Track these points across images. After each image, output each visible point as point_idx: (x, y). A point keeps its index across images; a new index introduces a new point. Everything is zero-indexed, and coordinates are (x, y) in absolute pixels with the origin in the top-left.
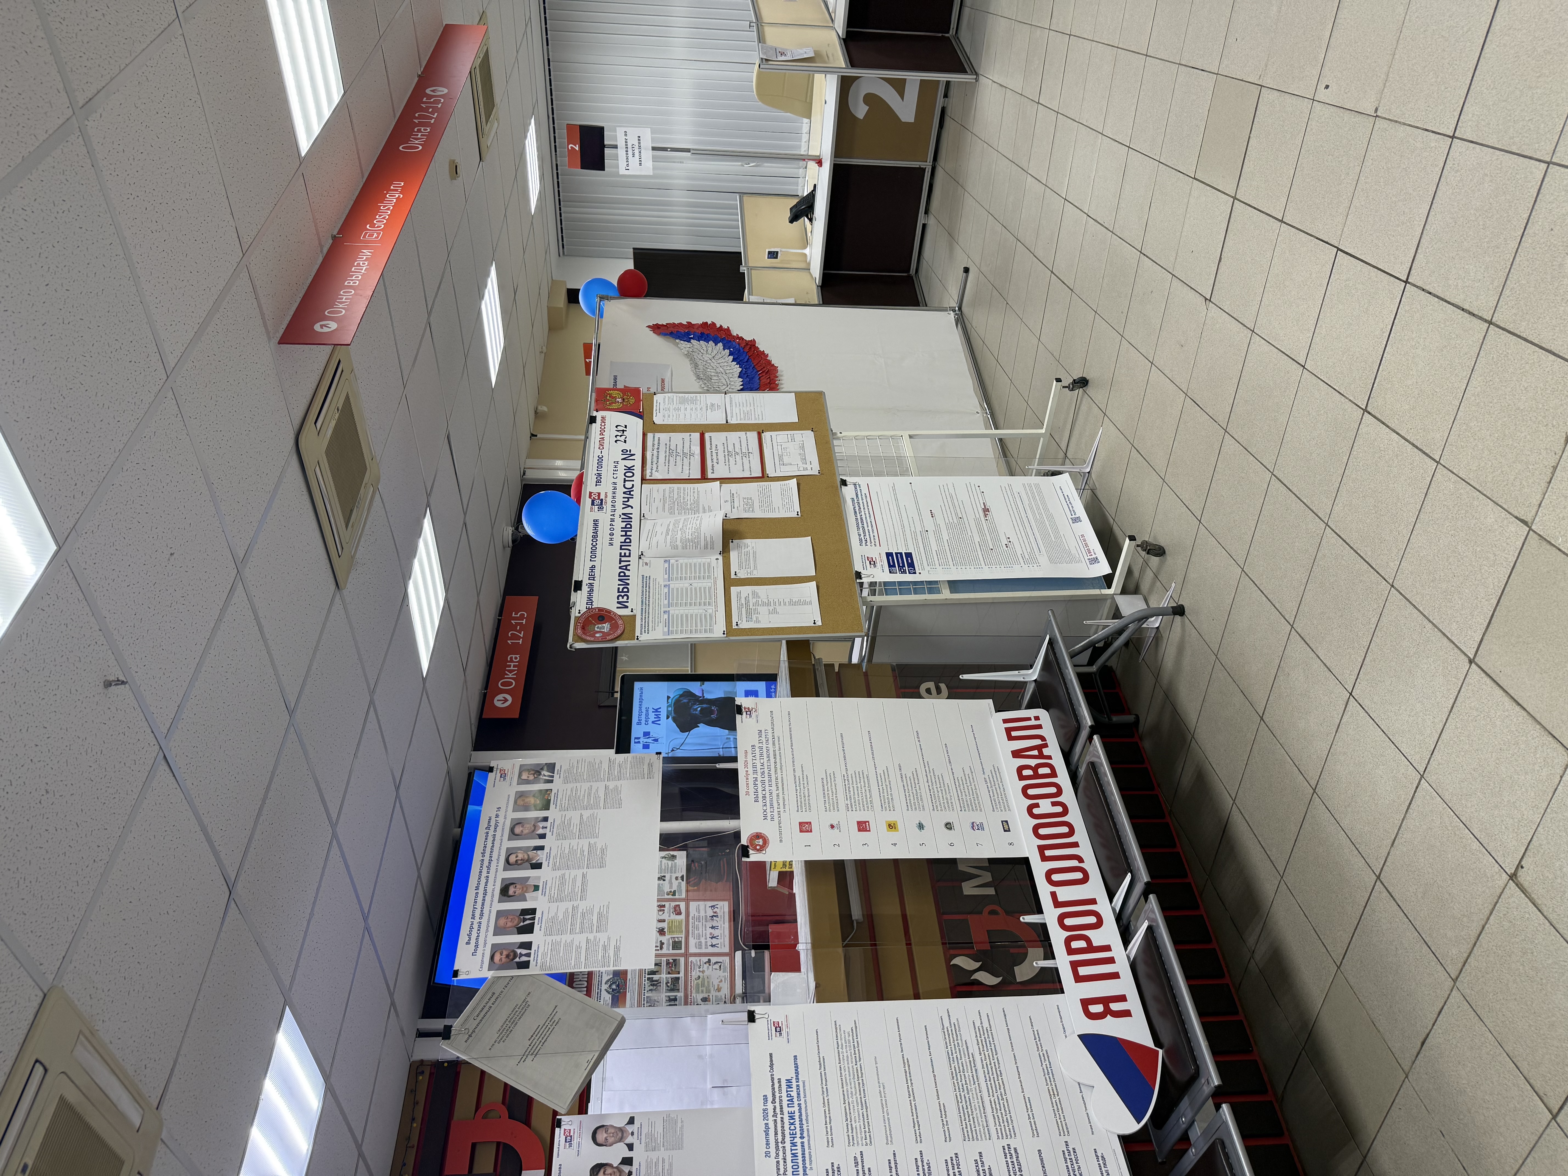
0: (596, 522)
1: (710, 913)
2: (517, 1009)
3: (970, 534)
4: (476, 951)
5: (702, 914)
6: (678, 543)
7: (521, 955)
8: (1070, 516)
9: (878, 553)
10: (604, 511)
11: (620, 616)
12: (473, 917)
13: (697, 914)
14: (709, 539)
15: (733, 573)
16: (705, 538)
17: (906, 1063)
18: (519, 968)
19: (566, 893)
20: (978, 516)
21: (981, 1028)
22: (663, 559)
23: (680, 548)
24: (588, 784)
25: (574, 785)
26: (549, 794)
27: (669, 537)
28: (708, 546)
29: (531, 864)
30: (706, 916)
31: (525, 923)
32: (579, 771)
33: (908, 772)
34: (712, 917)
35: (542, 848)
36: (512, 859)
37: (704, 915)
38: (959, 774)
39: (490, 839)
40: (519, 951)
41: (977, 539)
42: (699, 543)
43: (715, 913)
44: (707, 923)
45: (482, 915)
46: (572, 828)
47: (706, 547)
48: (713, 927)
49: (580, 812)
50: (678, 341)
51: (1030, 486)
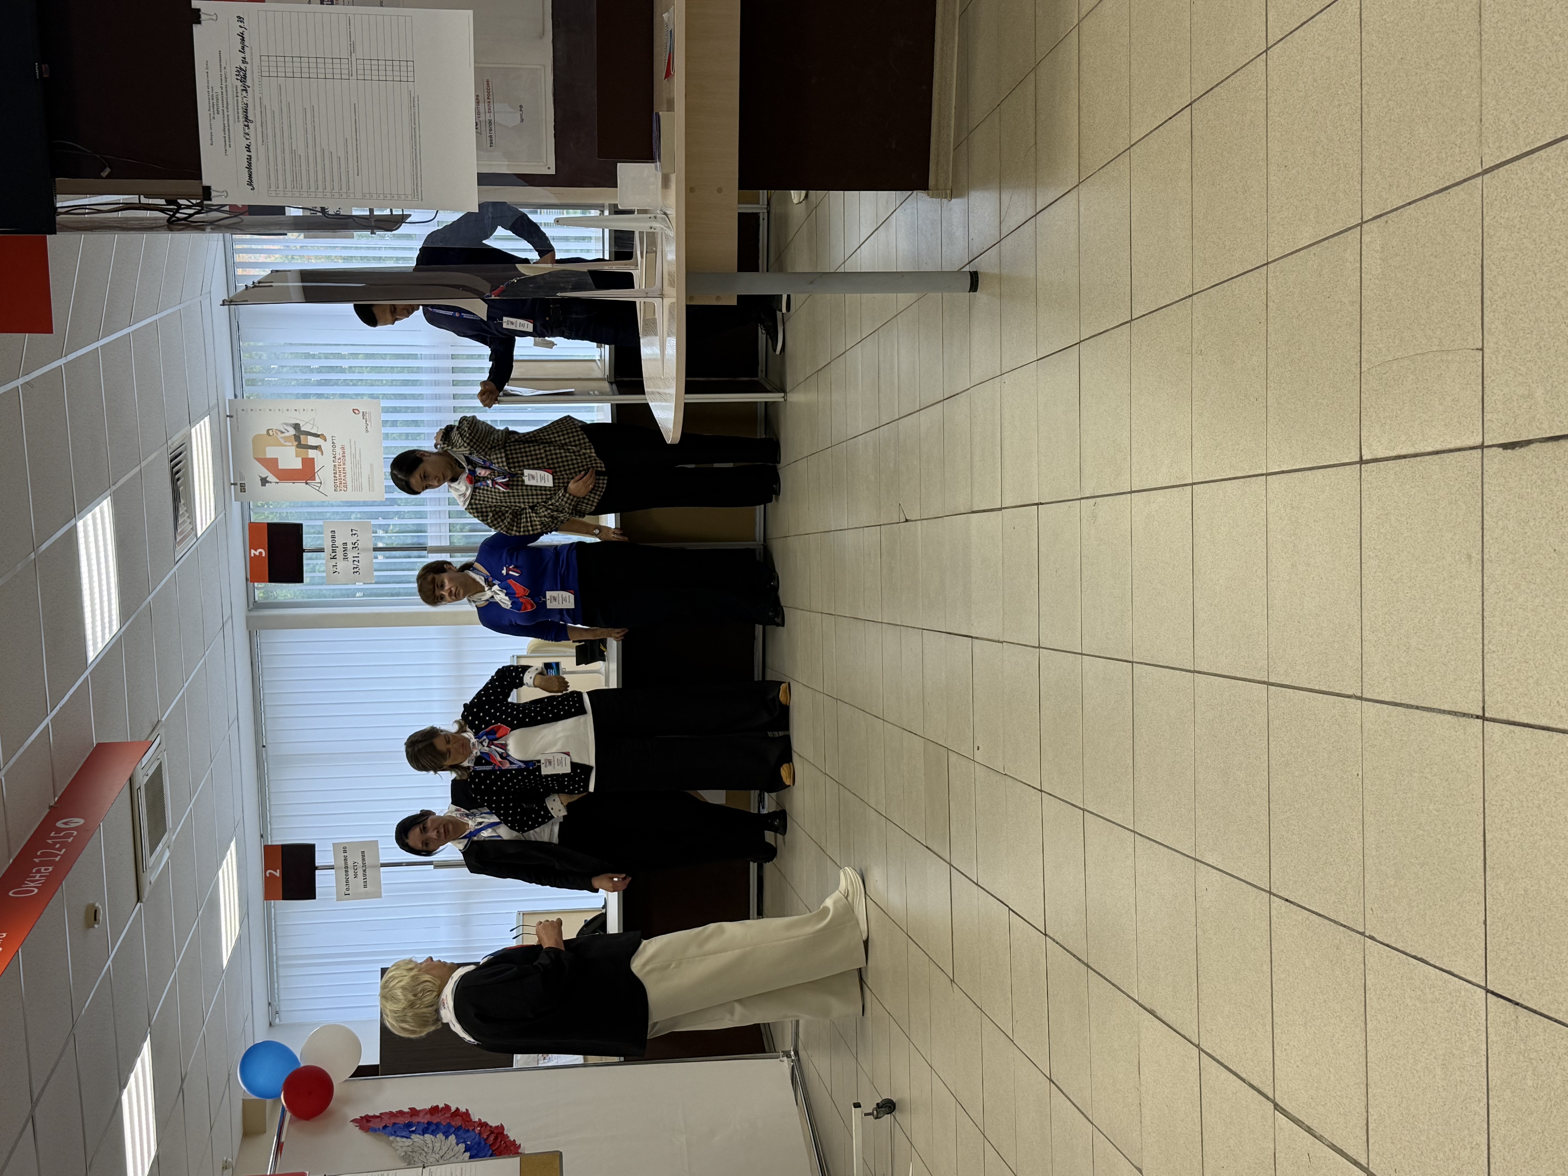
50: (391, 1138)
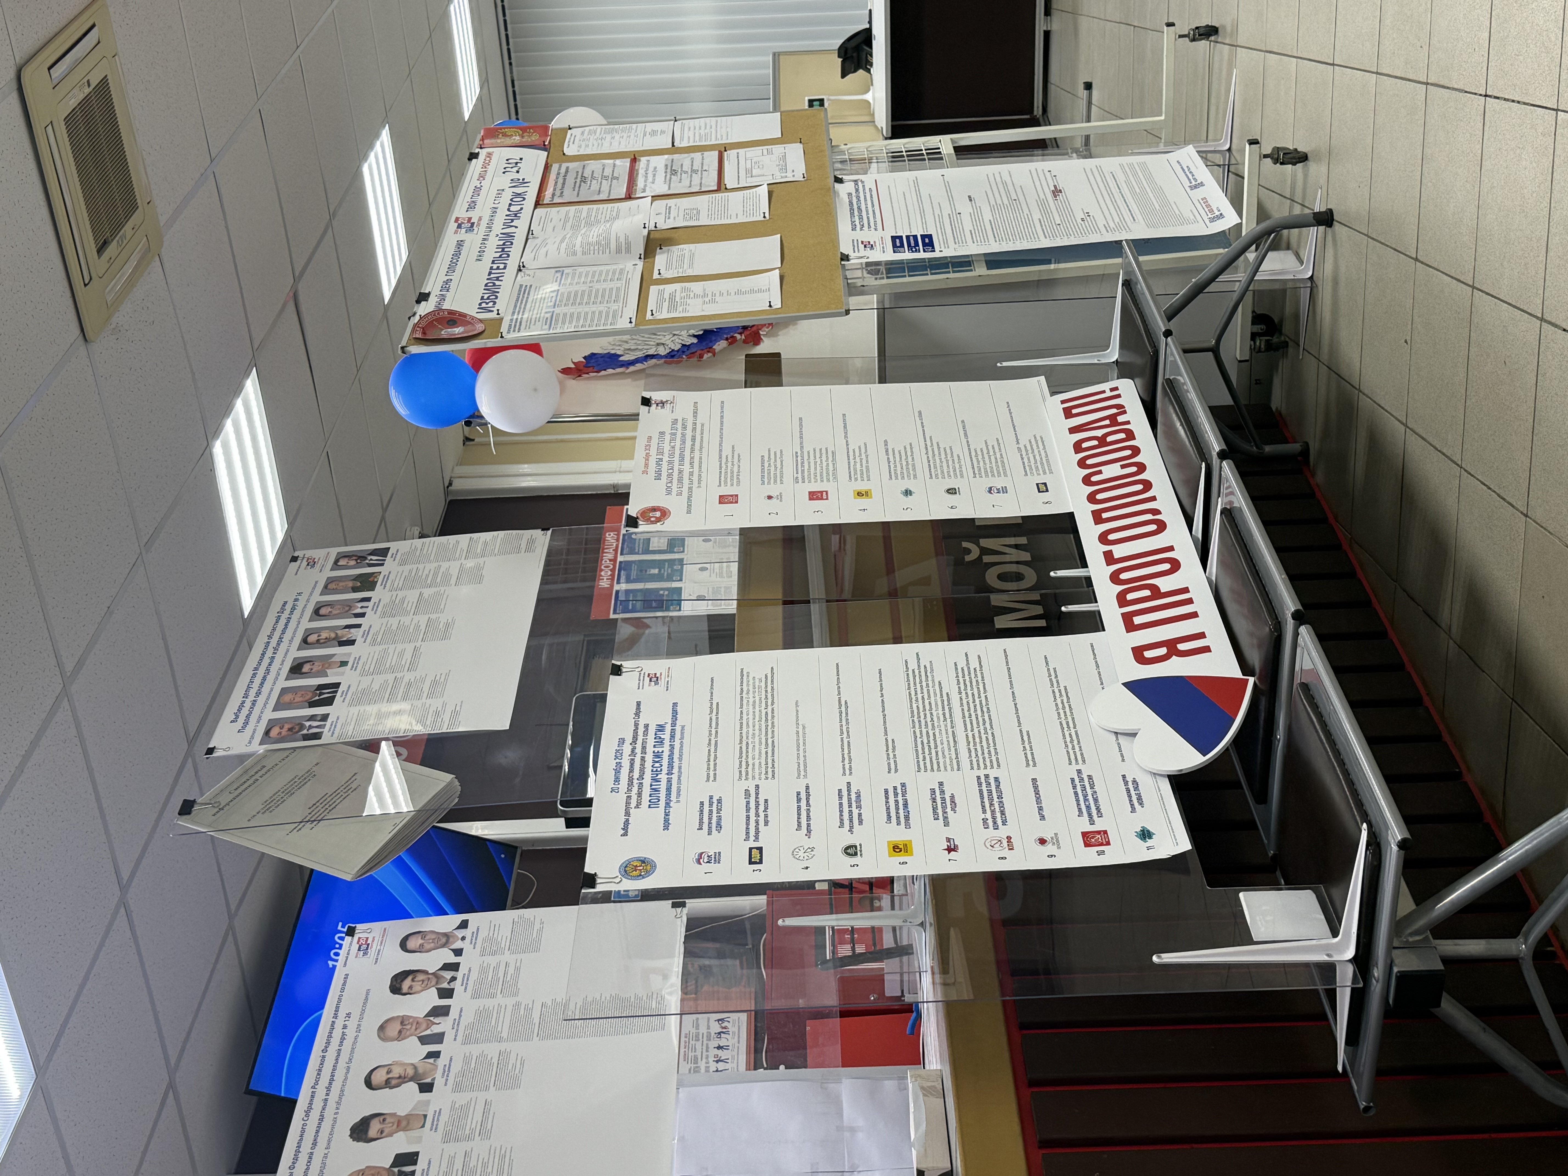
0: (460, 244)
1: (716, 1028)
2: (296, 780)
3: (1026, 211)
4: (244, 728)
5: (703, 1030)
6: (578, 248)
7: (310, 727)
8: (1187, 184)
9: (881, 238)
10: (475, 232)
11: (479, 319)
12: (246, 696)
13: (693, 1031)
14: (622, 239)
15: (656, 272)
16: (617, 239)
17: (843, 708)
18: (304, 740)
19: (387, 666)
20: (1042, 196)
21: (966, 669)
22: (553, 270)
23: (579, 254)
24: (436, 564)
25: (415, 567)
26: (376, 577)
27: (564, 245)
28: (623, 249)
29: (339, 642)
30: (709, 1034)
31: (321, 697)
32: (425, 552)
33: (896, 445)
34: (719, 1033)
35: (359, 626)
36: (312, 638)
37: (705, 1032)
38: (977, 444)
39: (283, 621)
40: (307, 724)
41: (1037, 216)
42: (608, 244)
43: (725, 1028)
44: (709, 1043)
45: (258, 694)
46: (405, 605)
47: (618, 251)
48: (719, 1048)
49: (419, 590)
51: (1131, 166)
